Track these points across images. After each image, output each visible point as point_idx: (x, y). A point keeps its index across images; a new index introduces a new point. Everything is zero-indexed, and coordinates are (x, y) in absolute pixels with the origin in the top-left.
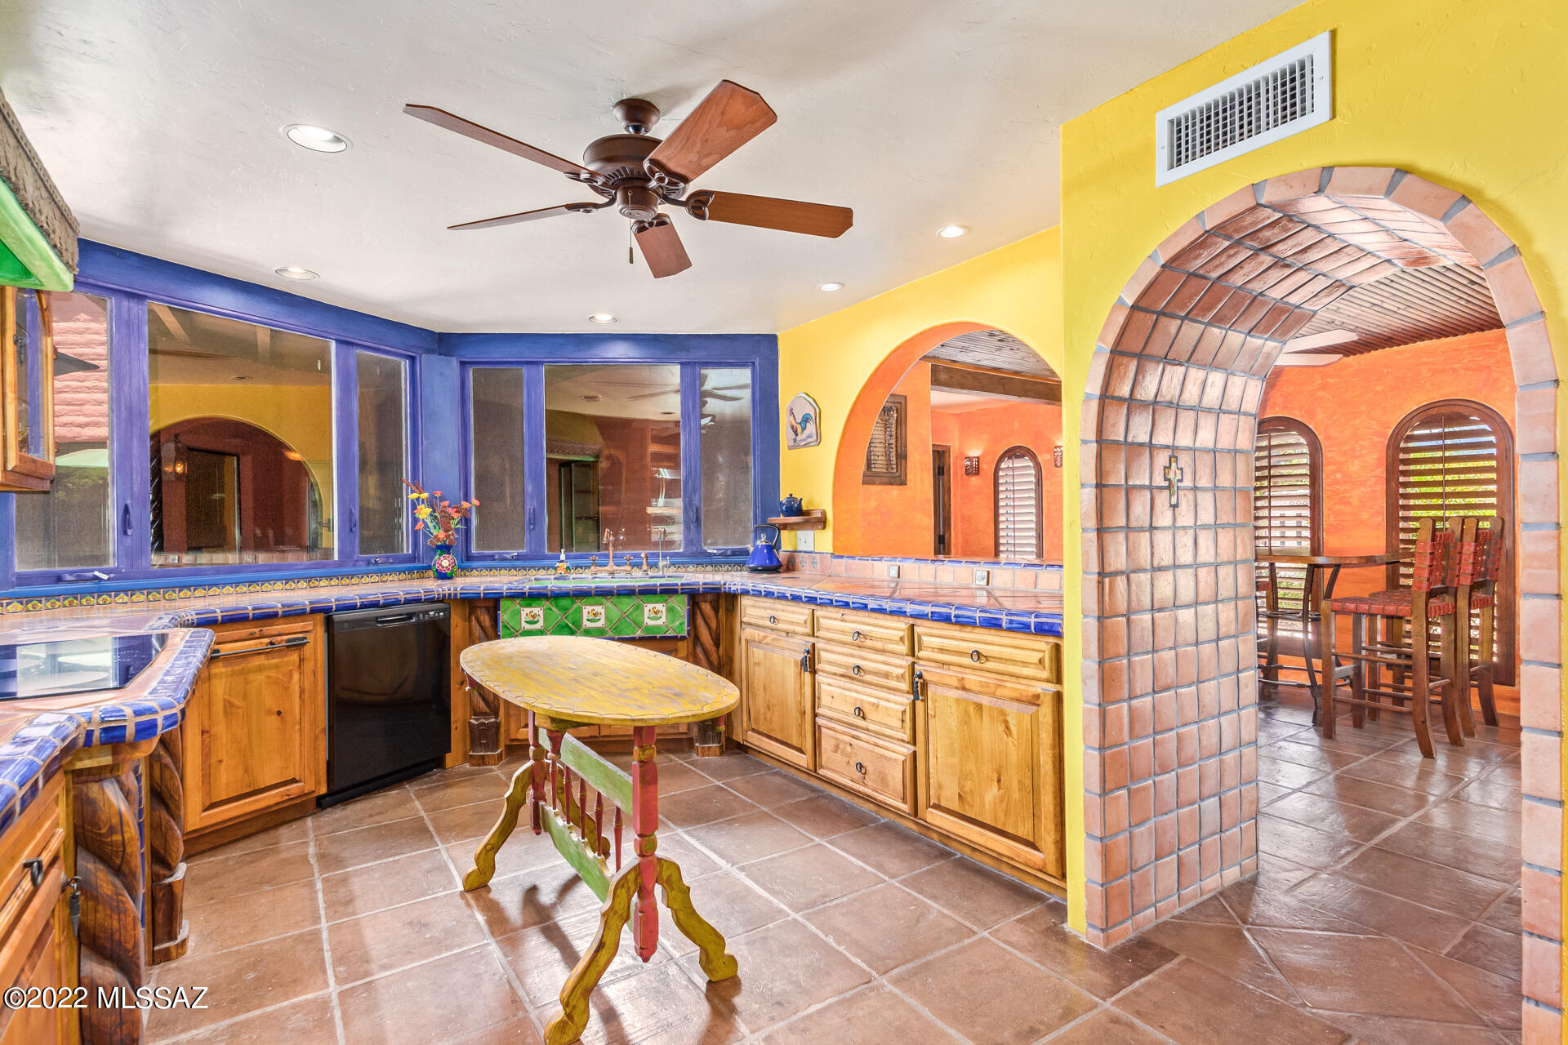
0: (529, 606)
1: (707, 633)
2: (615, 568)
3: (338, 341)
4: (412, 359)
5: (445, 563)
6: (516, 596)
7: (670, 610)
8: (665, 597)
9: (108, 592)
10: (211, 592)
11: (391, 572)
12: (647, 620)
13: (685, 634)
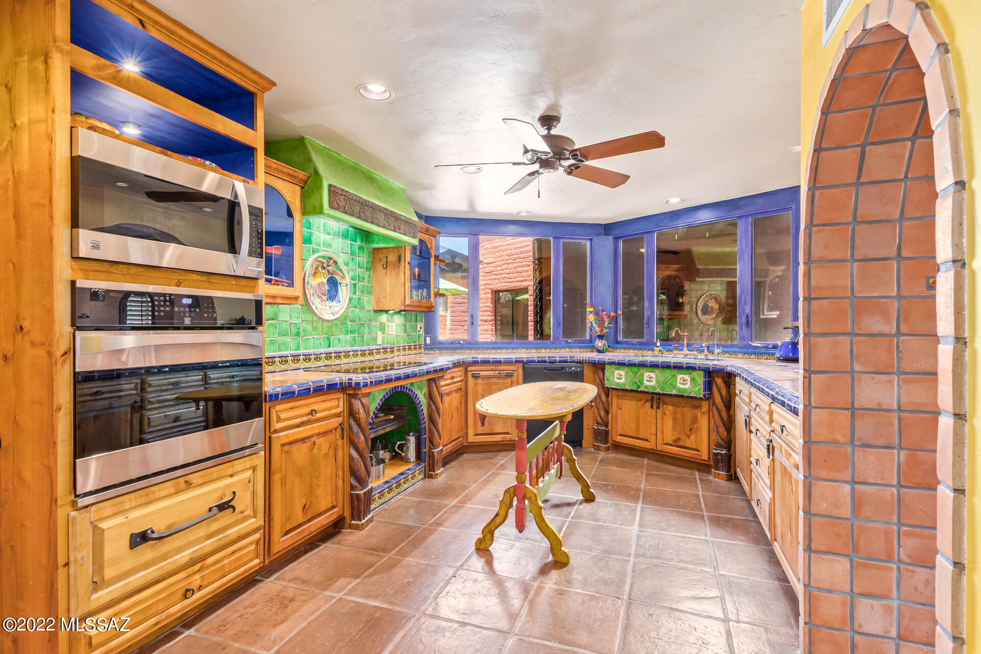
0: (618, 369)
1: (719, 398)
2: (688, 352)
3: (554, 238)
4: (591, 239)
5: (600, 345)
6: (612, 363)
7: (693, 380)
8: (690, 371)
9: (463, 349)
10: (498, 351)
11: (576, 347)
12: (679, 384)
13: (702, 396)
